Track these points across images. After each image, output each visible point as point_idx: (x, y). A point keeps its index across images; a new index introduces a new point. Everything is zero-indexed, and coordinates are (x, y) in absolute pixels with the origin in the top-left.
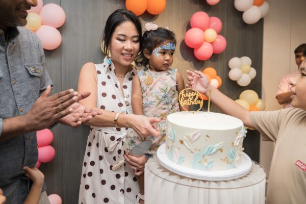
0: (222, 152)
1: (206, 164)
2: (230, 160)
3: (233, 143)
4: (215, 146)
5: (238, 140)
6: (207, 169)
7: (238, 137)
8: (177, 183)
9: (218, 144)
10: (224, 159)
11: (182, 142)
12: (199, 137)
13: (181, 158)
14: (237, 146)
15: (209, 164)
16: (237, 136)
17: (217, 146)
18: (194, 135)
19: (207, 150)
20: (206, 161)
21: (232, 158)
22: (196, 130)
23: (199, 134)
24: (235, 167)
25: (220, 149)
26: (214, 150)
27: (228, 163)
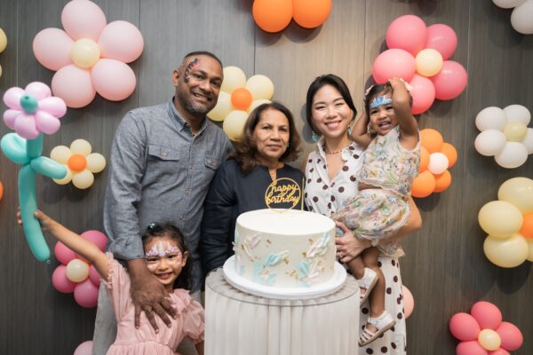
0: (287, 263)
1: (267, 277)
2: (302, 275)
3: (305, 254)
4: (278, 254)
5: (313, 250)
6: (267, 283)
7: (313, 246)
8: (231, 298)
9: (282, 253)
10: (290, 272)
11: (243, 246)
12: (260, 241)
13: (242, 267)
14: (312, 258)
15: (271, 277)
16: (311, 244)
17: (280, 255)
18: (254, 239)
19: (268, 258)
20: (267, 272)
21: (304, 273)
22: (255, 232)
23: (259, 238)
24: (308, 286)
25: (285, 260)
26: (276, 260)
27: (297, 277)
